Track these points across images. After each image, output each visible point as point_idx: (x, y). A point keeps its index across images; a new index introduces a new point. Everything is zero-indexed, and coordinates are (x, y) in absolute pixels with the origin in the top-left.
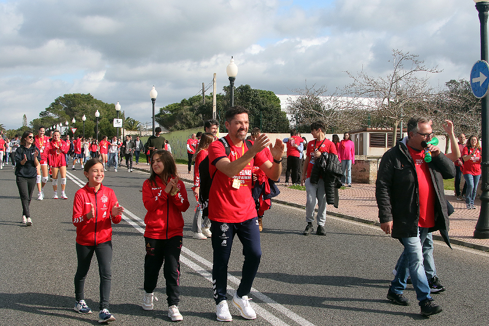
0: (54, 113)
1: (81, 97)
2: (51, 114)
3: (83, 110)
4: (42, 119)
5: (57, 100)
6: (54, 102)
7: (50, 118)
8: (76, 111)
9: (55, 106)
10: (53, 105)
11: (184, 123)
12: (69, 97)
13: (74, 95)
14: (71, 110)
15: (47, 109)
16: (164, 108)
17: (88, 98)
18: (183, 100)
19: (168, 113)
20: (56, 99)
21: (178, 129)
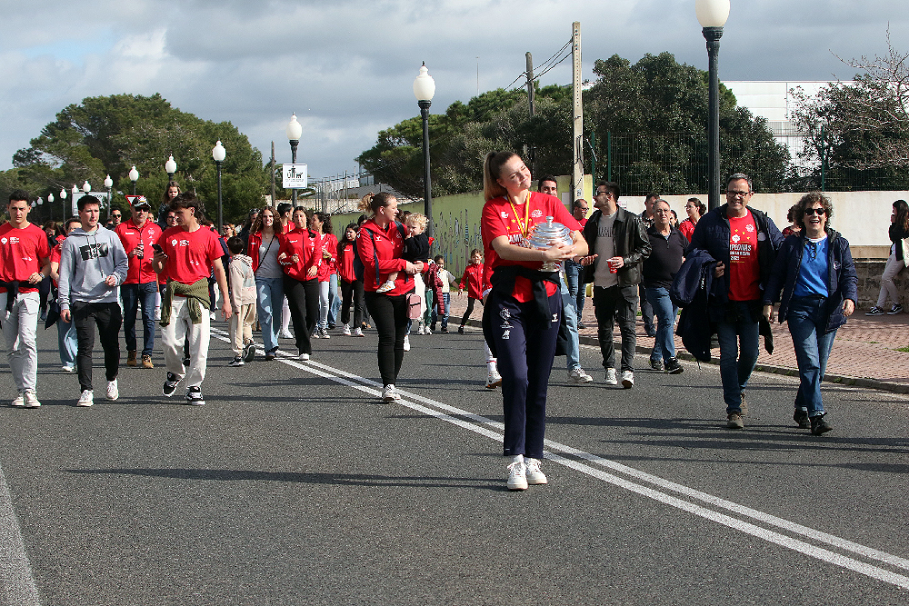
0: (57, 151)
1: (133, 106)
2: (46, 157)
3: (146, 142)
4: (21, 173)
5: (65, 117)
6: (55, 120)
7: (44, 167)
8: (125, 147)
9: (57, 134)
10: (51, 129)
11: (468, 172)
12: (100, 106)
13: (114, 101)
14: (106, 144)
15: (34, 142)
16: (390, 132)
17: (155, 108)
18: (455, 106)
19: (404, 144)
20: (60, 112)
21: (452, 191)
